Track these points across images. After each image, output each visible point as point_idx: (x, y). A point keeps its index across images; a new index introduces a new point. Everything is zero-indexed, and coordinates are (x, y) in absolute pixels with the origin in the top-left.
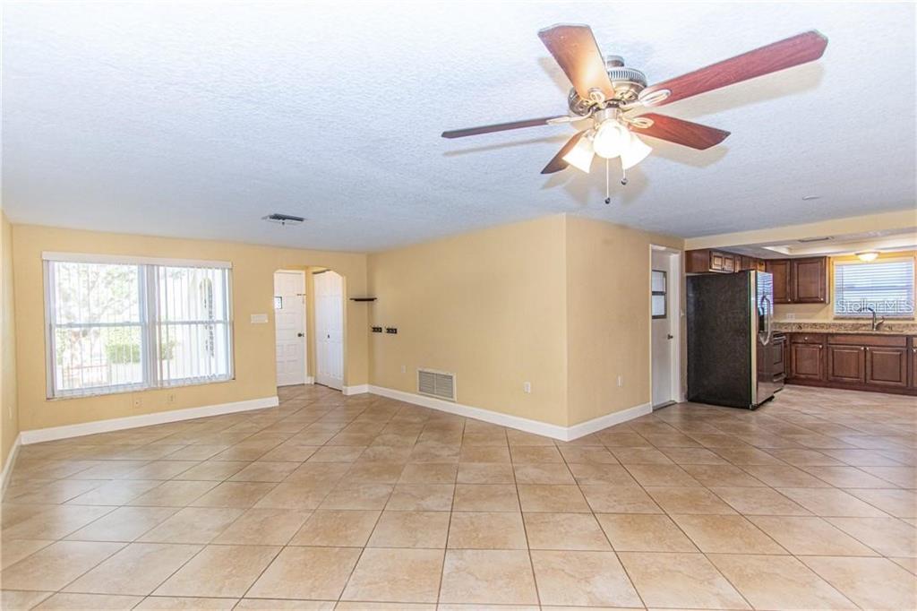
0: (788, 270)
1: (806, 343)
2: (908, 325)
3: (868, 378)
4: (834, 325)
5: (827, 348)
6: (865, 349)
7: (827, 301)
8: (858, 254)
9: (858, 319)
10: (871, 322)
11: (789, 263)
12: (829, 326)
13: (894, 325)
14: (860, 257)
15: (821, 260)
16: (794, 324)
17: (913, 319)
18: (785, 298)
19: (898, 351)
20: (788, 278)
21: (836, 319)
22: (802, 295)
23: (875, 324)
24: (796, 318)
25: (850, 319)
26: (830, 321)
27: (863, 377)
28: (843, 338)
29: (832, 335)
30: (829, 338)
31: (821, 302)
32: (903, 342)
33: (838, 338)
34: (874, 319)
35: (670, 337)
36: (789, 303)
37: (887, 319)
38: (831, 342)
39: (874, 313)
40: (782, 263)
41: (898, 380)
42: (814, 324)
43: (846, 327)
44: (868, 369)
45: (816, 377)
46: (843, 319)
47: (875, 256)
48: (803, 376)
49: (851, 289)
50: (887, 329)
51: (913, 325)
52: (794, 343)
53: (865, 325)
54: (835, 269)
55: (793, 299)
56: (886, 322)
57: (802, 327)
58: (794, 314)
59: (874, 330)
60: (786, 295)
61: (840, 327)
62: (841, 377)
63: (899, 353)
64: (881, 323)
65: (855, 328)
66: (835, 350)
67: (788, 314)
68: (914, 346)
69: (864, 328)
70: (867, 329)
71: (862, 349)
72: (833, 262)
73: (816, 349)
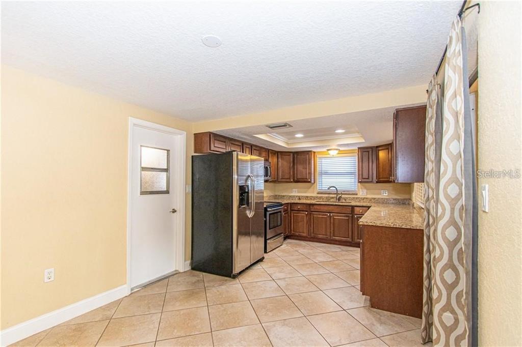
0: (292, 160)
1: (299, 210)
2: (354, 198)
3: (332, 235)
4: (317, 197)
5: (310, 214)
6: (330, 215)
7: (313, 182)
8: (328, 150)
9: (329, 194)
10: (335, 196)
11: (292, 154)
12: (314, 198)
13: (347, 198)
14: (329, 151)
15: (309, 153)
16: (297, 196)
17: (357, 194)
18: (290, 179)
19: (347, 216)
20: (292, 165)
22: (299, 177)
23: (338, 197)
24: (299, 192)
25: (325, 193)
26: (315, 195)
27: (329, 234)
28: (318, 207)
29: (313, 205)
30: (311, 207)
31: (309, 182)
32: (349, 210)
33: (315, 207)
34: (337, 194)
35: (174, 211)
37: (344, 194)
38: (312, 210)
39: (337, 190)
40: (288, 154)
41: (347, 236)
42: (307, 197)
43: (323, 199)
44: (332, 229)
45: (304, 235)
46: (321, 193)
47: (337, 152)
48: (297, 234)
49: (326, 173)
50: (344, 201)
51: (357, 198)
52: (293, 210)
53: (333, 198)
54: (318, 160)
55: (293, 180)
56: (343, 196)
57: (301, 198)
58: (296, 189)
59: (337, 201)
60: (290, 177)
61: (320, 199)
62: (317, 234)
63: (347, 218)
64: (341, 197)
65: (328, 199)
66: (314, 216)
67: (293, 189)
68: (355, 213)
69: (332, 200)
70: (334, 200)
71: (328, 215)
72: (317, 155)
73: (304, 215)
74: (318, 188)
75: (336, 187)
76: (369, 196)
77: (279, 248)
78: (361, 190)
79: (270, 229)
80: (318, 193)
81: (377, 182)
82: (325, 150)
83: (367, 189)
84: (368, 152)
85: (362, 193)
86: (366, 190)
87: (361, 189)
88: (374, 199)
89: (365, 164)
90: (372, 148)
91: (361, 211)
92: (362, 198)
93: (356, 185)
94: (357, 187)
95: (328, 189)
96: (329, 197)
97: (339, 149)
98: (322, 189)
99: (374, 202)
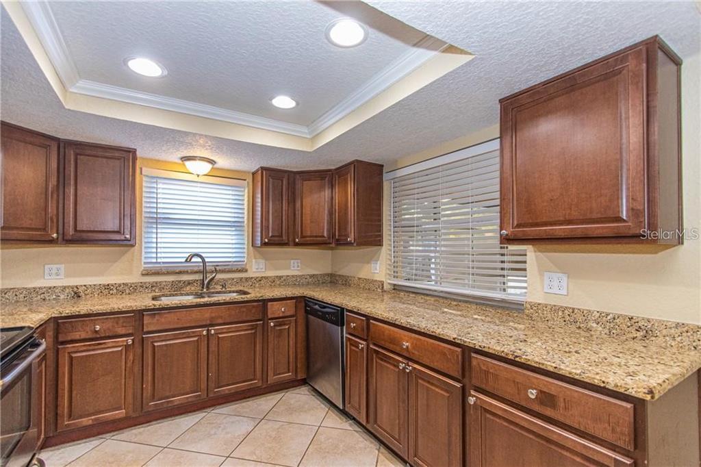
0: (54, 165)
1: (97, 338)
2: (241, 280)
3: (212, 385)
4: (142, 285)
5: (142, 341)
8: (185, 159)
9: (180, 273)
10: (198, 277)
12: (133, 289)
14: (188, 164)
15: (128, 155)
16: (63, 288)
17: (246, 271)
18: (45, 229)
19: (252, 328)
20: (53, 181)
21: (147, 273)
22: (84, 225)
23: (206, 282)
24: (67, 276)
25: (168, 273)
26: (135, 278)
27: (204, 386)
30: (148, 319)
32: (257, 312)
34: (205, 272)
36: (52, 242)
38: (151, 328)
39: (204, 262)
41: (252, 377)
42: (108, 287)
44: (213, 368)
46: (157, 273)
47: (206, 167)
48: (86, 421)
49: (169, 221)
50: (221, 289)
51: (247, 279)
52: (64, 343)
53: (189, 283)
54: (143, 183)
55: (61, 233)
56: (220, 276)
57: (82, 294)
58: (62, 267)
59: (205, 290)
60: (46, 223)
61: (154, 288)
62: (168, 397)
63: (253, 331)
64: (213, 279)
65: (177, 289)
66: (156, 344)
67: (46, 267)
68: (270, 316)
69: (188, 288)
70: (193, 288)
71: (205, 333)
72: (141, 169)
73: (120, 349)
74: (144, 260)
75: (203, 255)
76: (271, 273)
78: (254, 260)
80: (145, 275)
82: (174, 156)
83: (266, 260)
85: (257, 268)
86: (264, 261)
87: (255, 258)
88: (280, 277)
89: (276, 206)
90: (287, 174)
91: (283, 309)
92: (257, 278)
93: (245, 250)
94: (246, 255)
95: (186, 261)
96: (180, 281)
97: (215, 163)
98: (156, 263)
99: (279, 285)
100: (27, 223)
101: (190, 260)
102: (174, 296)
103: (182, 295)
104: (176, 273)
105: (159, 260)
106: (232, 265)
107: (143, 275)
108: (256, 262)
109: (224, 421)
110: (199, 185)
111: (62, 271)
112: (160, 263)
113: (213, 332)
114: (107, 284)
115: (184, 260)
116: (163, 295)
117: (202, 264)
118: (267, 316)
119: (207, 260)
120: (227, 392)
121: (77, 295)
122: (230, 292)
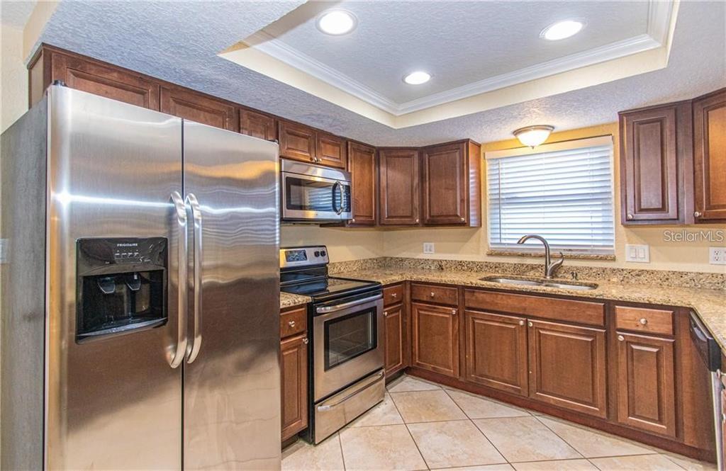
0: (416, 169)
1: (433, 303)
3: (533, 385)
4: (487, 265)
5: (465, 313)
6: (527, 322)
7: (472, 223)
8: (517, 132)
9: (523, 255)
10: (542, 262)
12: (479, 267)
14: (521, 137)
15: (461, 145)
16: (433, 262)
17: (614, 259)
18: (411, 217)
19: (588, 334)
20: (416, 181)
22: (435, 212)
23: (549, 267)
24: (437, 251)
25: (511, 255)
26: (481, 258)
27: (524, 382)
28: (487, 297)
29: (473, 289)
30: (467, 296)
31: (464, 225)
32: (595, 315)
33: (480, 296)
34: (547, 256)
36: (416, 225)
37: (571, 258)
38: (471, 305)
39: (546, 245)
40: (406, 153)
41: (591, 401)
42: (461, 263)
43: (505, 270)
44: (534, 365)
45: (450, 372)
46: (500, 254)
47: (544, 135)
48: (429, 367)
49: (513, 201)
50: (569, 278)
51: (614, 271)
52: (415, 301)
53: (533, 268)
54: (488, 167)
55: (422, 219)
56: (566, 263)
57: (444, 267)
58: (433, 244)
59: (548, 278)
60: (412, 212)
61: (497, 269)
62: (487, 377)
63: (590, 340)
64: (559, 266)
65: (519, 272)
66: (476, 321)
67: (425, 244)
68: (619, 326)
69: (532, 273)
70: (537, 274)
71: (521, 323)
72: (484, 154)
73: (447, 316)
74: (490, 241)
75: (544, 237)
76: (661, 266)
77: (364, 420)
78: (627, 246)
79: (327, 368)
80: (490, 255)
81: (699, 221)
82: (505, 133)
83: (650, 245)
84: (661, 121)
86: (646, 247)
87: (630, 241)
88: (681, 274)
89: (649, 164)
90: (676, 108)
91: (643, 321)
92: (633, 271)
93: (613, 231)
94: (613, 237)
95: (518, 243)
96: (523, 265)
97: (553, 128)
98: (501, 244)
99: (680, 286)
100: (401, 213)
101: (523, 242)
102: (514, 279)
103: (522, 279)
104: (519, 255)
105: (503, 241)
106: (592, 251)
107: (488, 255)
108: (632, 248)
109: (539, 432)
110: (544, 156)
111: (433, 249)
112: (504, 244)
113: (531, 325)
114: (460, 260)
115: (516, 242)
116: (503, 277)
117: (544, 247)
118: (615, 325)
119: (549, 242)
120: (552, 402)
121: (441, 268)
122: (581, 284)
